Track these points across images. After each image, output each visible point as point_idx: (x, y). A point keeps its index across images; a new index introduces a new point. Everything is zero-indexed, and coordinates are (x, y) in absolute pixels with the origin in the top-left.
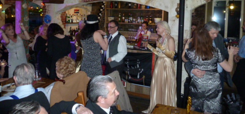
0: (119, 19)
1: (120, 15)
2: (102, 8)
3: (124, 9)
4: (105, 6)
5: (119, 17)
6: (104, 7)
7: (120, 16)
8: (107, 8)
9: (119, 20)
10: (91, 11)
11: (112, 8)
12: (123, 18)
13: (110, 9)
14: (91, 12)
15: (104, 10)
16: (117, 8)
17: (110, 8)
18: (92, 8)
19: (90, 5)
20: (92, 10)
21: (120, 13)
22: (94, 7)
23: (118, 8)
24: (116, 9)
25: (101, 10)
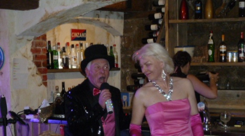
0: (210, 52)
1: (212, 38)
2: (156, 22)
3: (224, 20)
4: (166, 16)
5: (209, 47)
6: (162, 17)
7: (211, 42)
8: (169, 19)
9: (209, 56)
10: (122, 34)
11: (187, 18)
12: (223, 48)
13: (180, 21)
14: (121, 37)
15: (160, 27)
16: (201, 18)
17: (180, 18)
18: (125, 24)
19: (119, 16)
20: (126, 30)
21: (211, 34)
22: (129, 20)
23: (205, 17)
24: (199, 21)
25: (153, 27)
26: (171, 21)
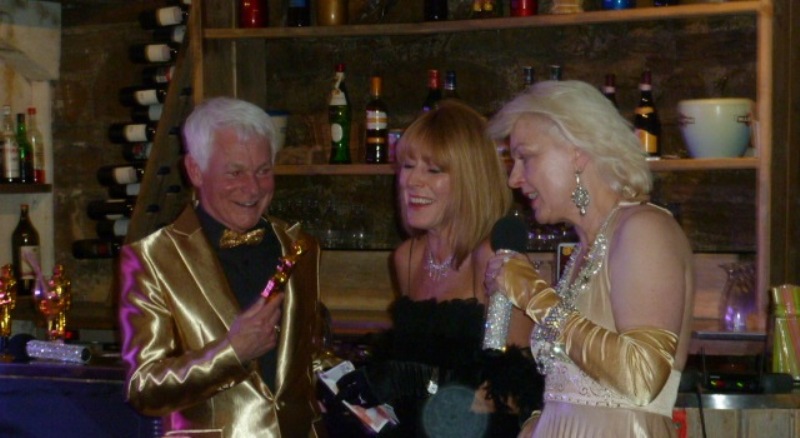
2: (163, 35)
4: (193, 15)
9: (335, 144)
10: (54, 72)
12: (376, 120)
13: (240, 32)
19: (44, 14)
26: (211, 33)
